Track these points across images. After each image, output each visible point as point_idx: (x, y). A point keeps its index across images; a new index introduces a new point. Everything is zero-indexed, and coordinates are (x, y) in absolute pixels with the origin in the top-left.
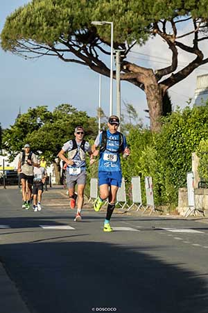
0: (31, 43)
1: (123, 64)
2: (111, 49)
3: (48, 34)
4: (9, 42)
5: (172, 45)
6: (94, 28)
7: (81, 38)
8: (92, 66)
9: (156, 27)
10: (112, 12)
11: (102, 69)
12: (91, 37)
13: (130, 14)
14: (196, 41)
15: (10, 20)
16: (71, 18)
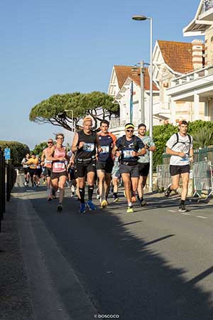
0: (41, 118)
1: (77, 126)
2: (72, 121)
3: (48, 115)
4: (32, 118)
5: (95, 119)
6: (65, 112)
7: (60, 116)
8: (65, 127)
9: (89, 112)
10: (72, 106)
11: (68, 128)
12: (64, 116)
13: (79, 107)
14: (104, 117)
15: (33, 109)
16: (56, 109)
